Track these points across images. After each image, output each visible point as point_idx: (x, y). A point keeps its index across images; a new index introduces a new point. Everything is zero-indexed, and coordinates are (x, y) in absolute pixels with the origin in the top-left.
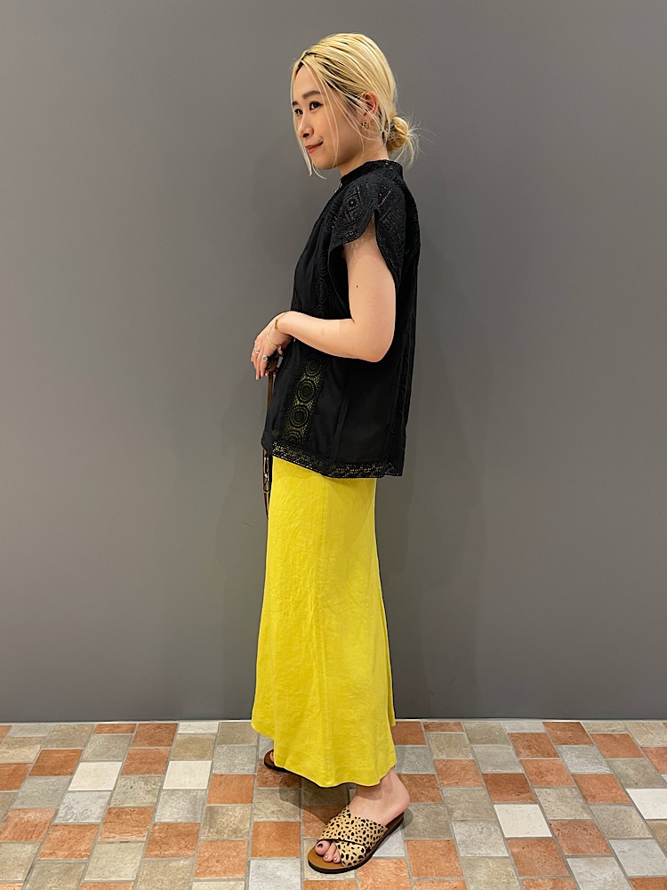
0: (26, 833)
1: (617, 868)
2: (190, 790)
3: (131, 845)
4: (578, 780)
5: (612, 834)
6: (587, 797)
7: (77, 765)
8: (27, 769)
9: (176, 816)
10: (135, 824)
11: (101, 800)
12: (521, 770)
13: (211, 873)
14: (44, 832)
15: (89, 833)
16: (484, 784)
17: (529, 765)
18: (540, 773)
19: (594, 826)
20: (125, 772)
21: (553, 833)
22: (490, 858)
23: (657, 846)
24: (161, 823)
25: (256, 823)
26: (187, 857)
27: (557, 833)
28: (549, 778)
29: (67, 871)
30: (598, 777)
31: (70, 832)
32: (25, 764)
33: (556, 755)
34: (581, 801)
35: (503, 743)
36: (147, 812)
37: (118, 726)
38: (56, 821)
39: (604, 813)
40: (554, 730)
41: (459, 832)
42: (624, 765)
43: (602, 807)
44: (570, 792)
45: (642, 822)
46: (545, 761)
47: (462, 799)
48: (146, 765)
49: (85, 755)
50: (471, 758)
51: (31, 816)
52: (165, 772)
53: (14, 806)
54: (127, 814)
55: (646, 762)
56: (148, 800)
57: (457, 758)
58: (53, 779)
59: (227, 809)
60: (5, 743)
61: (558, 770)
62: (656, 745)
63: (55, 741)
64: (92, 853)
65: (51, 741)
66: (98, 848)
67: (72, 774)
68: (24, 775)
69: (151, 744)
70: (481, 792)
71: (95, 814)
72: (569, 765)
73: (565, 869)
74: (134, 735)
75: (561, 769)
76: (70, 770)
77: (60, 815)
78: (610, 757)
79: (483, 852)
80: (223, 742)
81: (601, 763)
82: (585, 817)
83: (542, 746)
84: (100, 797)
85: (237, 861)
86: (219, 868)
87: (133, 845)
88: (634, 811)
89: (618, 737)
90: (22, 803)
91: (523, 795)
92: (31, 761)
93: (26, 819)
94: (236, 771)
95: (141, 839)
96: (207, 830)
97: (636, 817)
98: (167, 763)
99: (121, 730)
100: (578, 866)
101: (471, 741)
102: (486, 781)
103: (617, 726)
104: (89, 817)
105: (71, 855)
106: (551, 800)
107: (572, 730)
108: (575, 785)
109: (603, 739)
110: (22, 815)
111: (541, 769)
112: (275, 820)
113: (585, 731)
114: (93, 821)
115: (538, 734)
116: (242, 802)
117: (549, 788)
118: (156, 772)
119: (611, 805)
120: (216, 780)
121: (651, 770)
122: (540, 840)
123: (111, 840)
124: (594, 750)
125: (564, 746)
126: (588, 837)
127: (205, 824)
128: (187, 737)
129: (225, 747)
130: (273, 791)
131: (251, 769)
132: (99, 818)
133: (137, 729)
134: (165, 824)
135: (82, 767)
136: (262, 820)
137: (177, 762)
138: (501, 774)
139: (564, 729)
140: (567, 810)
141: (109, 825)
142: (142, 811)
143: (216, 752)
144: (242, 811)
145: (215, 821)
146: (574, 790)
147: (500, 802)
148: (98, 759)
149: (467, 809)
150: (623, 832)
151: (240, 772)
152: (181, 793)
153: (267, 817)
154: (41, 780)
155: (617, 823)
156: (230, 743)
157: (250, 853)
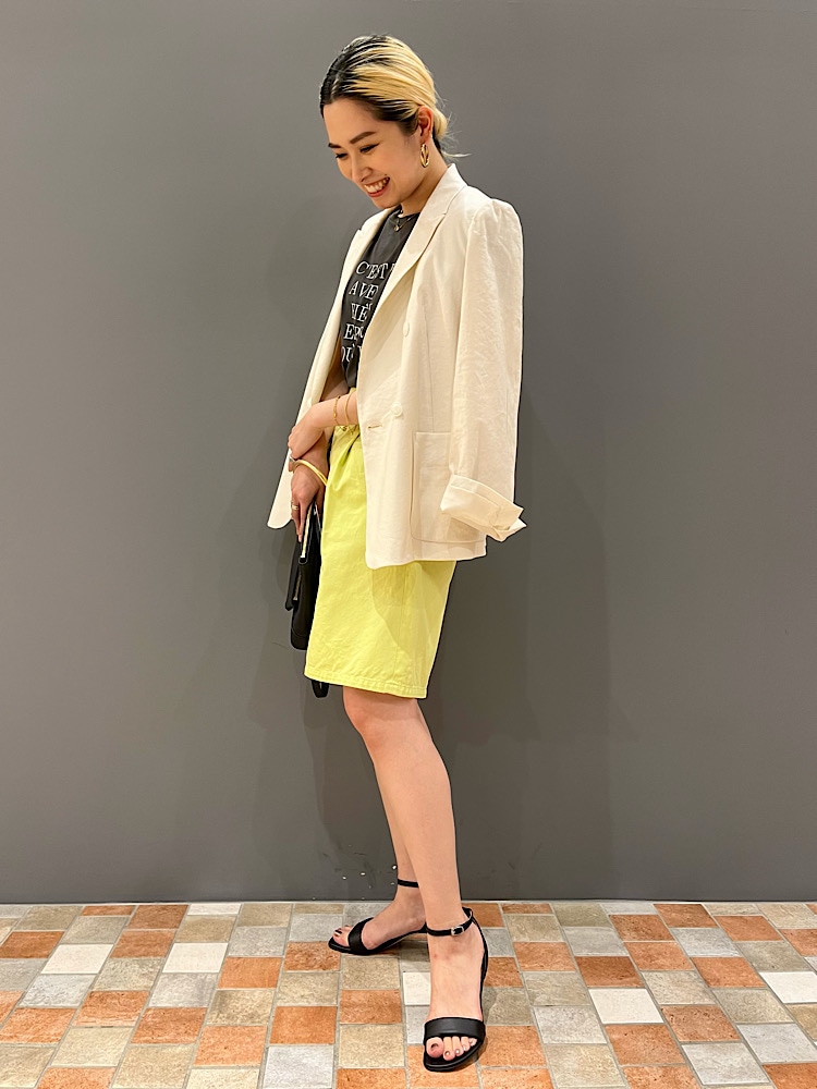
1: (746, 1054)
2: (197, 974)
3: (114, 1029)
4: (697, 963)
5: (741, 1018)
6: (709, 981)
7: (55, 948)
9: (176, 1000)
10: (122, 1008)
11: (82, 983)
12: (625, 953)
13: (215, 1060)
14: (5, 1015)
15: (62, 1017)
16: (577, 967)
17: (636, 948)
18: (650, 956)
19: (717, 1011)
20: (115, 954)
21: (663, 1016)
22: (582, 1045)
23: (799, 1031)
24: (156, 1008)
25: (278, 1008)
26: (187, 1043)
27: (669, 1019)
28: (661, 961)
29: (30, 1056)
30: (724, 960)
31: (37, 1016)
33: (670, 937)
34: (702, 985)
35: (603, 925)
36: (138, 998)
37: (112, 908)
38: (22, 1004)
39: (733, 997)
41: (542, 1018)
42: (756, 948)
43: (728, 991)
44: (689, 977)
45: (780, 1006)
46: (655, 945)
47: (548, 983)
48: (144, 948)
49: (67, 937)
50: (561, 940)
52: (166, 955)
54: (114, 997)
55: (787, 944)
56: (142, 984)
57: (543, 941)
58: (22, 961)
59: (244, 993)
61: (671, 953)
62: (797, 927)
63: (30, 923)
64: (63, 1035)
65: (24, 923)
66: (72, 1032)
67: (47, 956)
69: (149, 926)
70: (573, 975)
71: (73, 996)
72: (686, 948)
73: (680, 1057)
74: (131, 916)
75: (676, 953)
76: (45, 952)
77: (28, 998)
78: (739, 939)
79: (574, 1039)
80: (245, 924)
81: (727, 946)
82: (707, 1001)
83: (652, 928)
84: (81, 981)
85: (251, 1047)
86: (227, 1054)
87: (118, 1031)
88: (768, 994)
89: (749, 919)
91: (627, 979)
94: (258, 953)
95: (129, 1024)
96: (215, 1016)
97: (771, 1001)
98: (170, 946)
99: (115, 911)
100: (694, 1053)
101: (562, 923)
102: (579, 964)
103: (750, 908)
104: (64, 1000)
105: (37, 1039)
106: (663, 983)
107: (691, 913)
108: (694, 969)
109: (730, 921)
111: (651, 952)
112: (306, 1004)
113: (707, 914)
114: (69, 1005)
115: (648, 916)
116: (264, 986)
117: (660, 972)
118: (155, 954)
119: (740, 989)
120: (231, 965)
121: (791, 953)
122: (647, 1026)
123: (87, 1024)
124: (720, 932)
125: (680, 929)
126: (709, 1023)
127: (213, 1009)
128: (199, 918)
129: (246, 929)
130: (304, 975)
131: (278, 951)
132: (76, 1002)
133: (135, 911)
134: (161, 1009)
135: (61, 950)
136: (287, 1005)
137: (184, 944)
138: (599, 958)
139: (681, 912)
140: (684, 995)
141: (89, 1009)
142: (133, 995)
143: (234, 934)
144: (262, 996)
145: (227, 1005)
146: (692, 974)
147: (597, 986)
148: (82, 941)
149: (554, 994)
150: (755, 1016)
151: (263, 955)
152: (185, 976)
153: (295, 1002)
154: (8, 962)
155: (746, 1007)
156: (254, 925)
157: (269, 1039)
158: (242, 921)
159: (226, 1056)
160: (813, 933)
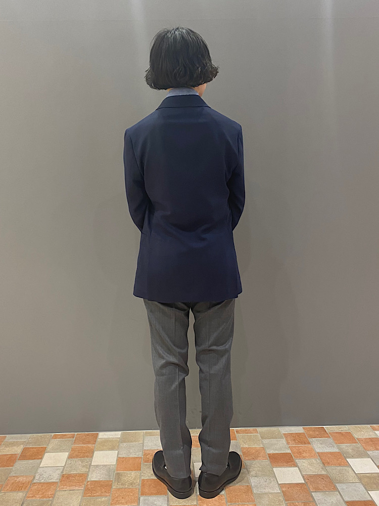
0: (18, 487)
1: (339, 496)
2: (106, 465)
3: (75, 491)
4: (320, 455)
5: (337, 480)
6: (325, 463)
7: (44, 454)
8: (16, 457)
9: (99, 477)
10: (77, 481)
11: (58, 471)
12: (289, 451)
13: (119, 504)
14: (29, 486)
15: (52, 487)
16: (268, 458)
17: (294, 448)
18: (300, 452)
19: (327, 477)
20: (70, 457)
21: (304, 480)
22: (270, 493)
23: (362, 486)
24: (91, 481)
25: (143, 480)
26: (106, 496)
27: (307, 481)
28: (304, 455)
29: (42, 505)
30: (331, 453)
31: (42, 486)
32: (15, 454)
33: (309, 443)
34: (322, 465)
35: (280, 438)
36: (84, 476)
37: (65, 435)
38: (35, 481)
39: (334, 471)
40: (308, 431)
41: (253, 481)
42: (346, 447)
43: (333, 468)
44: (316, 462)
45: (354, 475)
46: (303, 447)
47: (256, 466)
48: (82, 454)
49: (48, 449)
50: (262, 446)
51: (21, 479)
52: (92, 457)
53: (11, 475)
54: (73, 477)
55: (359, 445)
56: (84, 470)
57: (253, 446)
58: (31, 461)
59: (127, 474)
60: (3, 444)
61: (309, 451)
63: (30, 443)
64: (54, 495)
65: (28, 443)
66: (58, 494)
68: (16, 459)
69: (84, 443)
70: (267, 462)
71: (55, 477)
72: (316, 448)
73: (311, 498)
74: (74, 439)
75: (312, 450)
76: (40, 457)
77: (36, 478)
78: (339, 443)
79: (267, 490)
81: (334, 446)
82: (323, 473)
83: (301, 439)
84: (58, 469)
85: (133, 498)
87: (77, 492)
88: (350, 469)
89: (344, 434)
90: (15, 473)
91: (290, 463)
92: (19, 453)
93: (18, 480)
94: (131, 456)
95: (81, 489)
96: (116, 484)
97: (351, 472)
98: (93, 452)
99: (67, 437)
100: (317, 496)
101: (262, 438)
102: (269, 457)
103: (345, 428)
104: (52, 479)
105: (44, 497)
106: (304, 465)
107: (319, 431)
108: (319, 458)
109: (335, 435)
110: (15, 479)
111: (300, 450)
113: (326, 431)
114: (54, 481)
115: (300, 433)
116: (135, 470)
117: (304, 459)
118: (87, 457)
119: (338, 467)
120: (120, 460)
121: (361, 449)
122: (298, 484)
123: (65, 489)
124: (331, 440)
125: (313, 439)
126: (324, 482)
127: (115, 481)
128: (104, 439)
129: (125, 444)
131: (140, 454)
132: (57, 479)
133: (75, 436)
134: (93, 481)
135: (47, 455)
136: (146, 478)
137: (99, 452)
138: (278, 454)
139: (314, 431)
140: (313, 470)
141: (63, 482)
142: (81, 475)
143: (120, 447)
144: (135, 474)
145: (121, 479)
146: (318, 460)
147: (276, 467)
148: (55, 451)
149: (259, 471)
150: (343, 480)
151: (134, 456)
152: (101, 466)
153: (149, 477)
154: (25, 462)
155: (340, 475)
156: (128, 442)
157: (140, 493)
158: (123, 440)
159: (123, 501)
160: (371, 440)
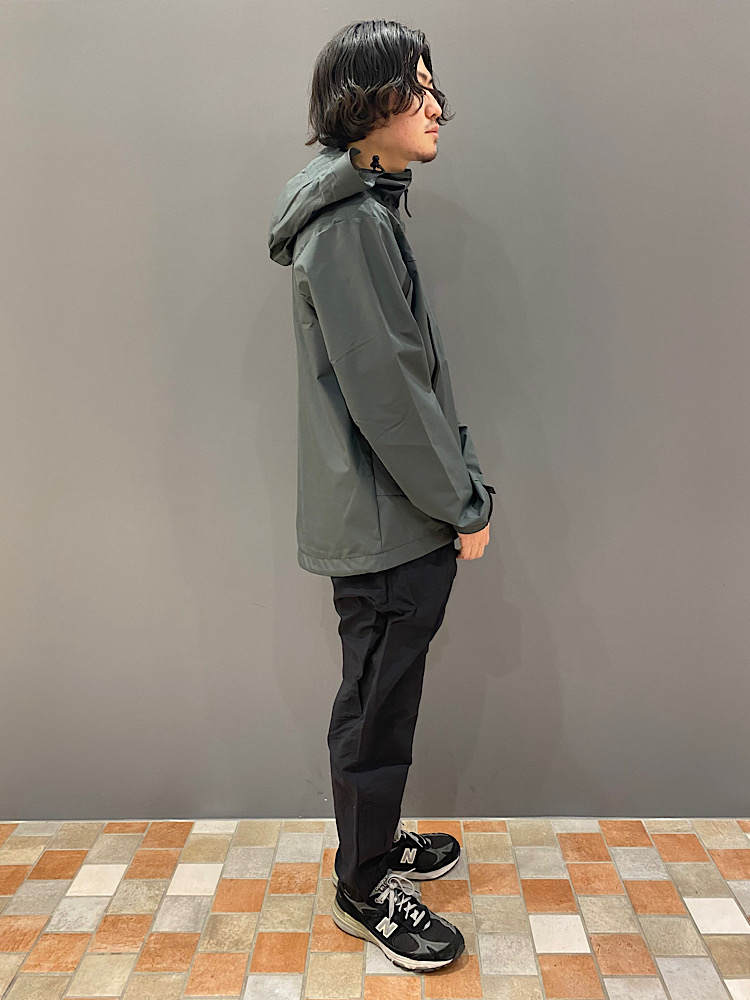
0: (14, 942)
1: (660, 990)
2: (195, 896)
3: (122, 956)
4: (630, 887)
5: (660, 950)
6: (637, 908)
7: (80, 867)
8: (26, 872)
9: (175, 925)
10: (130, 934)
11: (99, 907)
12: (566, 876)
13: (202, 990)
14: (33, 942)
15: (79, 944)
16: (521, 892)
17: (576, 870)
18: (588, 879)
19: (640, 941)
20: (129, 876)
21: (591, 946)
22: (516, 976)
23: (712, 967)
24: (158, 933)
25: (261, 934)
26: (180, 971)
27: (596, 949)
28: (597, 885)
29: (50, 986)
30: (653, 884)
31: (60, 942)
32: (25, 866)
33: (608, 858)
34: (630, 911)
35: (550, 844)
36: (145, 920)
37: (129, 825)
38: (47, 930)
39: (654, 925)
40: (609, 829)
41: (486, 946)
42: (685, 870)
43: (653, 919)
44: (619, 901)
45: (697, 937)
46: (595, 866)
47: (494, 909)
48: (153, 869)
49: (90, 856)
50: (511, 862)
51: (22, 924)
52: (171, 876)
53: (6, 913)
54: (124, 922)
55: (712, 867)
56: (150, 906)
57: (495, 862)
58: (51, 883)
59: (232, 918)
60: (9, 843)
61: (608, 875)
62: (724, 847)
63: (60, 841)
64: (79, 964)
65: (56, 841)
66: (91, 961)
67: (73, 877)
68: (22, 878)
69: (160, 845)
70: (517, 900)
71: (89, 921)
72: (621, 870)
73: (600, 992)
74: (145, 835)
75: (612, 874)
76: (71, 873)
77: (52, 922)
78: (670, 860)
79: (509, 970)
80: (240, 843)
81: (659, 868)
82: (632, 930)
83: (594, 848)
84: (98, 904)
85: (233, 976)
86: (212, 983)
87: (125, 957)
88: (689, 923)
89: (681, 837)
90: (15, 909)
91: (564, 905)
92: (32, 863)
93: (16, 927)
94: (248, 875)
95: (135, 950)
96: (206, 942)
97: (690, 931)
98: (175, 866)
99: (132, 829)
100: (614, 987)
101: (514, 842)
102: (524, 888)
103: (684, 825)
104: (83, 924)
105: (57, 968)
106: (595, 909)
107: (631, 830)
108: (625, 894)
109: (665, 840)
110: (12, 923)
111: (590, 875)
112: (284, 930)
113: (645, 831)
114: (86, 930)
115: (591, 834)
116: (249, 911)
117: (595, 897)
118: (162, 876)
119: (664, 916)
120: (225, 886)
121: (716, 876)
122: (576, 957)
123: (102, 951)
124: (653, 852)
125: (618, 848)
126: (631, 954)
127: (206, 935)
128: (201, 837)
129: (240, 849)
130: (285, 899)
131: (264, 873)
132: (93, 927)
133: (148, 828)
134: (162, 934)
135: (84, 870)
136: (268, 930)
137: (186, 865)
138: (543, 882)
139: (621, 829)
140: (612, 922)
141: (102, 934)
142: (141, 919)
143: (229, 854)
144: (248, 921)
145: (217, 932)
146: (623, 899)
147: (537, 912)
148: (103, 861)
149: (498, 920)
150: (672, 948)
151: (252, 877)
152: (185, 899)
153: (274, 927)
154: (39, 884)
155: (667, 937)
156: (247, 845)
157: (249, 967)
158: (239, 839)
159: (212, 985)
160: (738, 854)
